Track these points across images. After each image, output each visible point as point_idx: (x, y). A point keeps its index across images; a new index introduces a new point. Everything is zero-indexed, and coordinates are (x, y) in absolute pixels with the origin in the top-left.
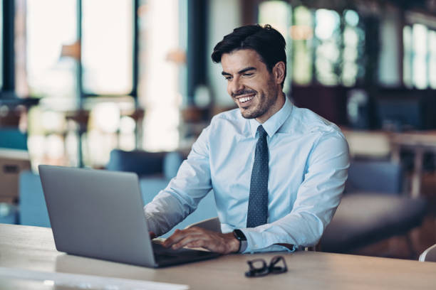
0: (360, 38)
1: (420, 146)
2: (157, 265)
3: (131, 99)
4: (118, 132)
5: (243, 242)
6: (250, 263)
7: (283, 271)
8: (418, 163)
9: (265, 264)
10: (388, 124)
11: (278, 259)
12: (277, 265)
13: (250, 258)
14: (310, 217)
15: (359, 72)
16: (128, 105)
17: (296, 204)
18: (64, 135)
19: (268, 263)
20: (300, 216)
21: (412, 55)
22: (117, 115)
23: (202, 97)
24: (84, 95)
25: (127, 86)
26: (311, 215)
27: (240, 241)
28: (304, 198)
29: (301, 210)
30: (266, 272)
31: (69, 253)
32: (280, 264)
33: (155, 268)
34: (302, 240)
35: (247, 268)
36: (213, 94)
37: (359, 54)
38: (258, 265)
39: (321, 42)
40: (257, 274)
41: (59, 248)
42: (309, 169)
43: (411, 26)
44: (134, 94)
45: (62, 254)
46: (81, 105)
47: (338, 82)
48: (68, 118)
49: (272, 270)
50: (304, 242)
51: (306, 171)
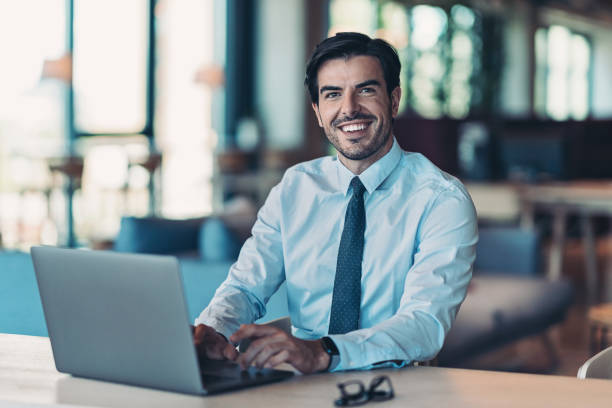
0: (475, 48)
1: (561, 204)
2: (204, 392)
3: (144, 139)
4: (126, 188)
5: (335, 357)
6: (341, 387)
7: (388, 396)
8: (559, 227)
9: (362, 387)
10: (517, 173)
11: (381, 380)
12: (380, 388)
13: (343, 379)
14: (427, 318)
15: (473, 97)
16: (140, 149)
17: (405, 300)
18: (48, 193)
19: (367, 386)
20: (412, 316)
21: (547, 71)
22: (123, 164)
23: (248, 135)
24: (76, 135)
25: (138, 120)
26: (428, 315)
27: (331, 355)
28: (416, 289)
29: (412, 308)
30: (364, 399)
31: (75, 375)
32: (384, 387)
33: (202, 395)
34: (416, 352)
35: (337, 394)
36: (263, 132)
37: (474, 70)
38: (353, 390)
39: (420, 54)
40: (351, 402)
41: (60, 368)
42: (420, 246)
43: (546, 27)
44: (149, 132)
45: (64, 376)
46: (71, 149)
47: (443, 113)
48: (53, 169)
49: (373, 395)
50: (418, 354)
51: (416, 250)
